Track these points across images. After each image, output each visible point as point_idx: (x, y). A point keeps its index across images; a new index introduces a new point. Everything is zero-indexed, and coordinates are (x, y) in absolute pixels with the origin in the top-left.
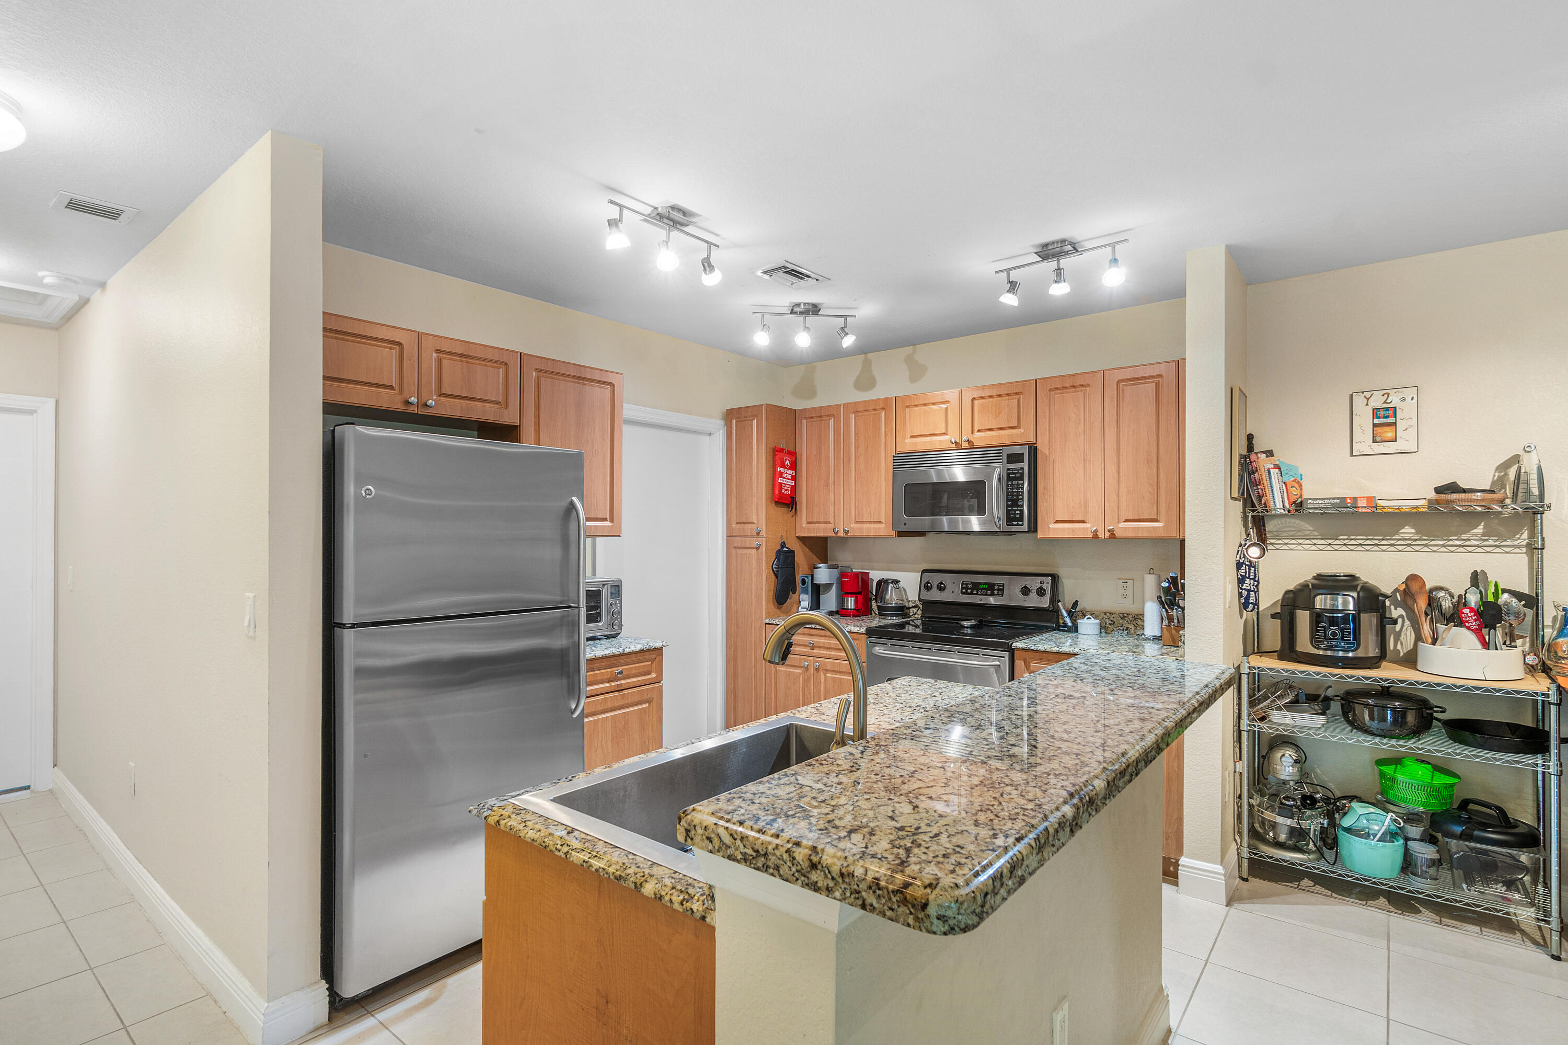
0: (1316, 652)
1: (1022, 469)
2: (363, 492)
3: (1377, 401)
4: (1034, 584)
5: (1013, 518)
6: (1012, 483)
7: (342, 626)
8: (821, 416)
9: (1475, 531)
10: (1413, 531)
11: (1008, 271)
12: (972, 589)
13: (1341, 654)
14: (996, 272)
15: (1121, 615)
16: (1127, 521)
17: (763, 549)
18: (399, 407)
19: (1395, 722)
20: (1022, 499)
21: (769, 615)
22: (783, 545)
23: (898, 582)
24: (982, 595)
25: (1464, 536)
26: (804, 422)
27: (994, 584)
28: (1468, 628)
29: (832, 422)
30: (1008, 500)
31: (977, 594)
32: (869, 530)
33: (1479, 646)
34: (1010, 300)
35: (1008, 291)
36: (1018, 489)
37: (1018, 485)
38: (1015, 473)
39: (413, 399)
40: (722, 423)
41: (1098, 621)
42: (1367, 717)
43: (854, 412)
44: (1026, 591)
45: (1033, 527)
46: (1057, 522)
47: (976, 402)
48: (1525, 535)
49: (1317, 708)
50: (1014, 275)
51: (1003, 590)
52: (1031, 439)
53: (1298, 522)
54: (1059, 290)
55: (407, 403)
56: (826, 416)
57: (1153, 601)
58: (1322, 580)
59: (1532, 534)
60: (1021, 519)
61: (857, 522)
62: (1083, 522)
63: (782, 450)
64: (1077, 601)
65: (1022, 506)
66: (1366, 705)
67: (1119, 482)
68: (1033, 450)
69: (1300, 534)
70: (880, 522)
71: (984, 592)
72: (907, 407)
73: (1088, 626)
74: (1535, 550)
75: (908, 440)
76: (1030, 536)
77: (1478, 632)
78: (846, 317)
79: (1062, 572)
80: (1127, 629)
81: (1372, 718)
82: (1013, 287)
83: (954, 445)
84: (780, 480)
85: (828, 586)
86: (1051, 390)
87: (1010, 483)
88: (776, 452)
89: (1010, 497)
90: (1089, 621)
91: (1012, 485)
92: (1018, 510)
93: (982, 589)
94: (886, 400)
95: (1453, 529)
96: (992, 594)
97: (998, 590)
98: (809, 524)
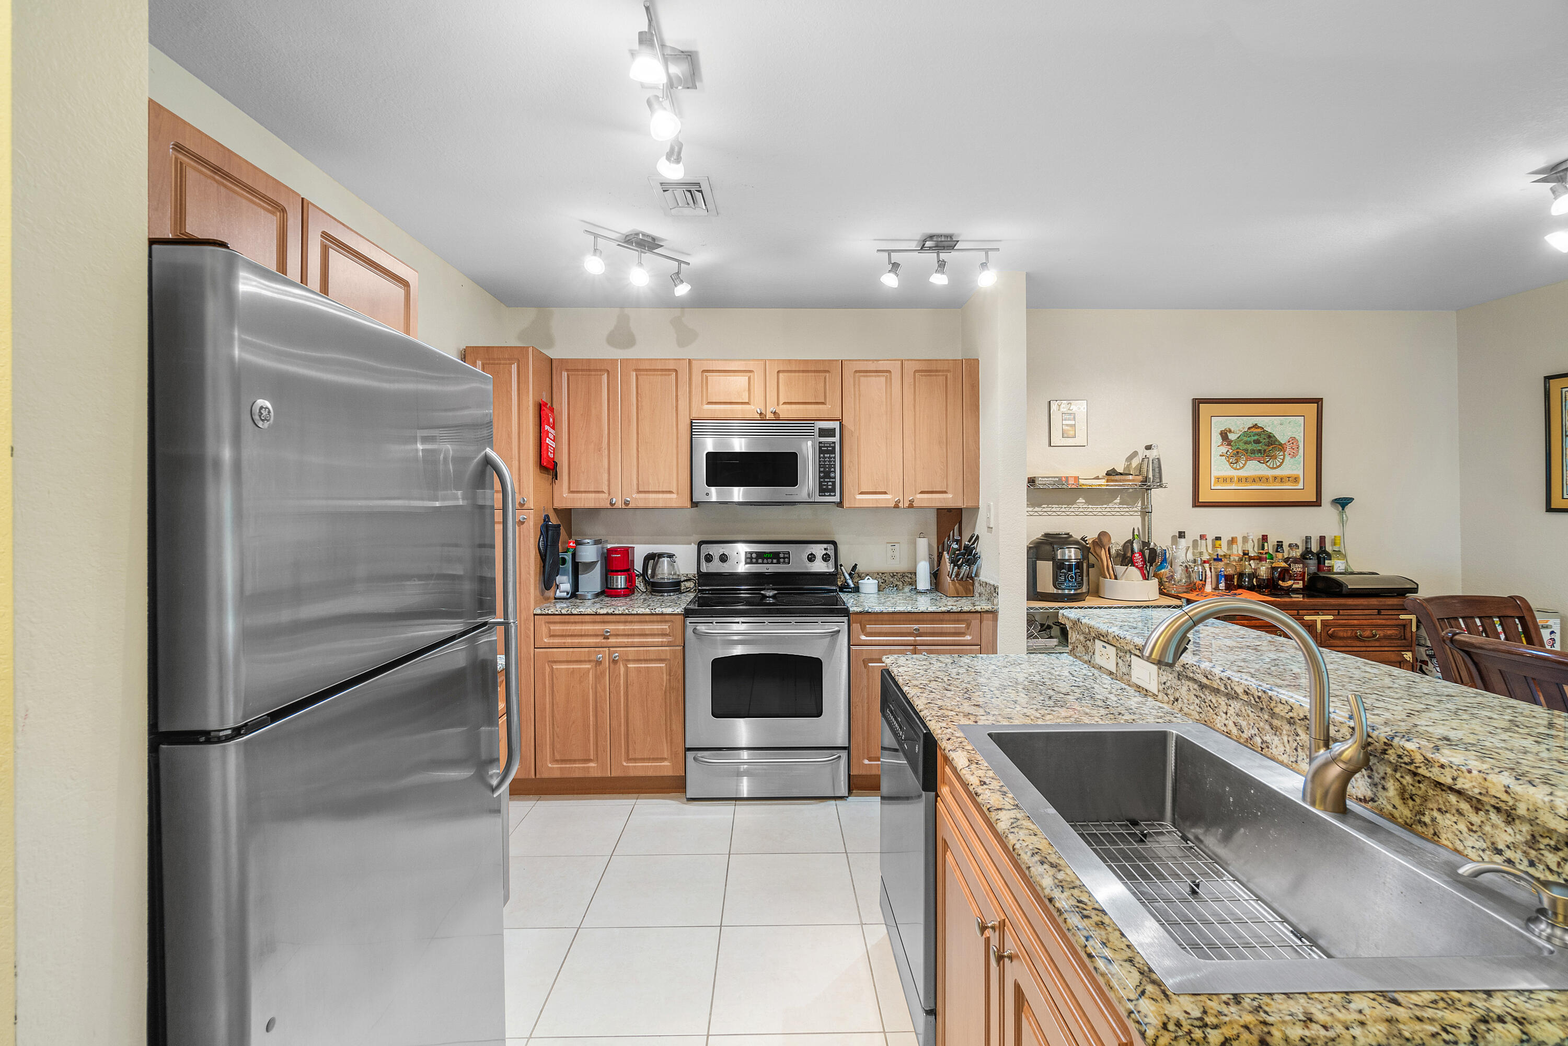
0: (1055, 591)
1: (834, 443)
3: (1065, 409)
4: (819, 550)
5: (825, 490)
6: (824, 456)
8: (589, 370)
9: (1116, 501)
10: (1084, 501)
11: (889, 252)
12: (757, 558)
13: (1066, 592)
14: (879, 251)
15: (891, 574)
17: (531, 523)
20: (835, 472)
22: (548, 519)
23: (673, 556)
24: (768, 563)
26: (565, 374)
27: (779, 553)
28: (1137, 567)
30: (820, 472)
31: (763, 563)
33: (1141, 579)
34: (890, 281)
35: (890, 271)
36: (830, 461)
37: (830, 458)
38: (827, 447)
41: (874, 581)
43: (634, 371)
44: (812, 558)
45: (842, 499)
46: (862, 493)
47: (781, 374)
48: (1140, 504)
50: (895, 257)
51: (789, 558)
52: (838, 415)
54: (939, 280)
56: (596, 370)
57: (925, 560)
58: (1049, 537)
59: (1143, 503)
60: (833, 490)
62: (885, 493)
63: (546, 405)
64: (856, 565)
65: (835, 478)
68: (841, 426)
71: (770, 561)
72: (702, 371)
73: (869, 585)
75: (713, 408)
77: (1141, 569)
78: (680, 262)
79: (842, 540)
80: (896, 585)
82: (895, 266)
83: (758, 416)
84: (547, 441)
85: (590, 566)
86: (856, 372)
87: (822, 455)
88: (541, 407)
89: (822, 469)
90: (867, 582)
92: (830, 481)
93: (767, 558)
94: (678, 362)
96: (778, 562)
97: (784, 558)
98: (573, 493)
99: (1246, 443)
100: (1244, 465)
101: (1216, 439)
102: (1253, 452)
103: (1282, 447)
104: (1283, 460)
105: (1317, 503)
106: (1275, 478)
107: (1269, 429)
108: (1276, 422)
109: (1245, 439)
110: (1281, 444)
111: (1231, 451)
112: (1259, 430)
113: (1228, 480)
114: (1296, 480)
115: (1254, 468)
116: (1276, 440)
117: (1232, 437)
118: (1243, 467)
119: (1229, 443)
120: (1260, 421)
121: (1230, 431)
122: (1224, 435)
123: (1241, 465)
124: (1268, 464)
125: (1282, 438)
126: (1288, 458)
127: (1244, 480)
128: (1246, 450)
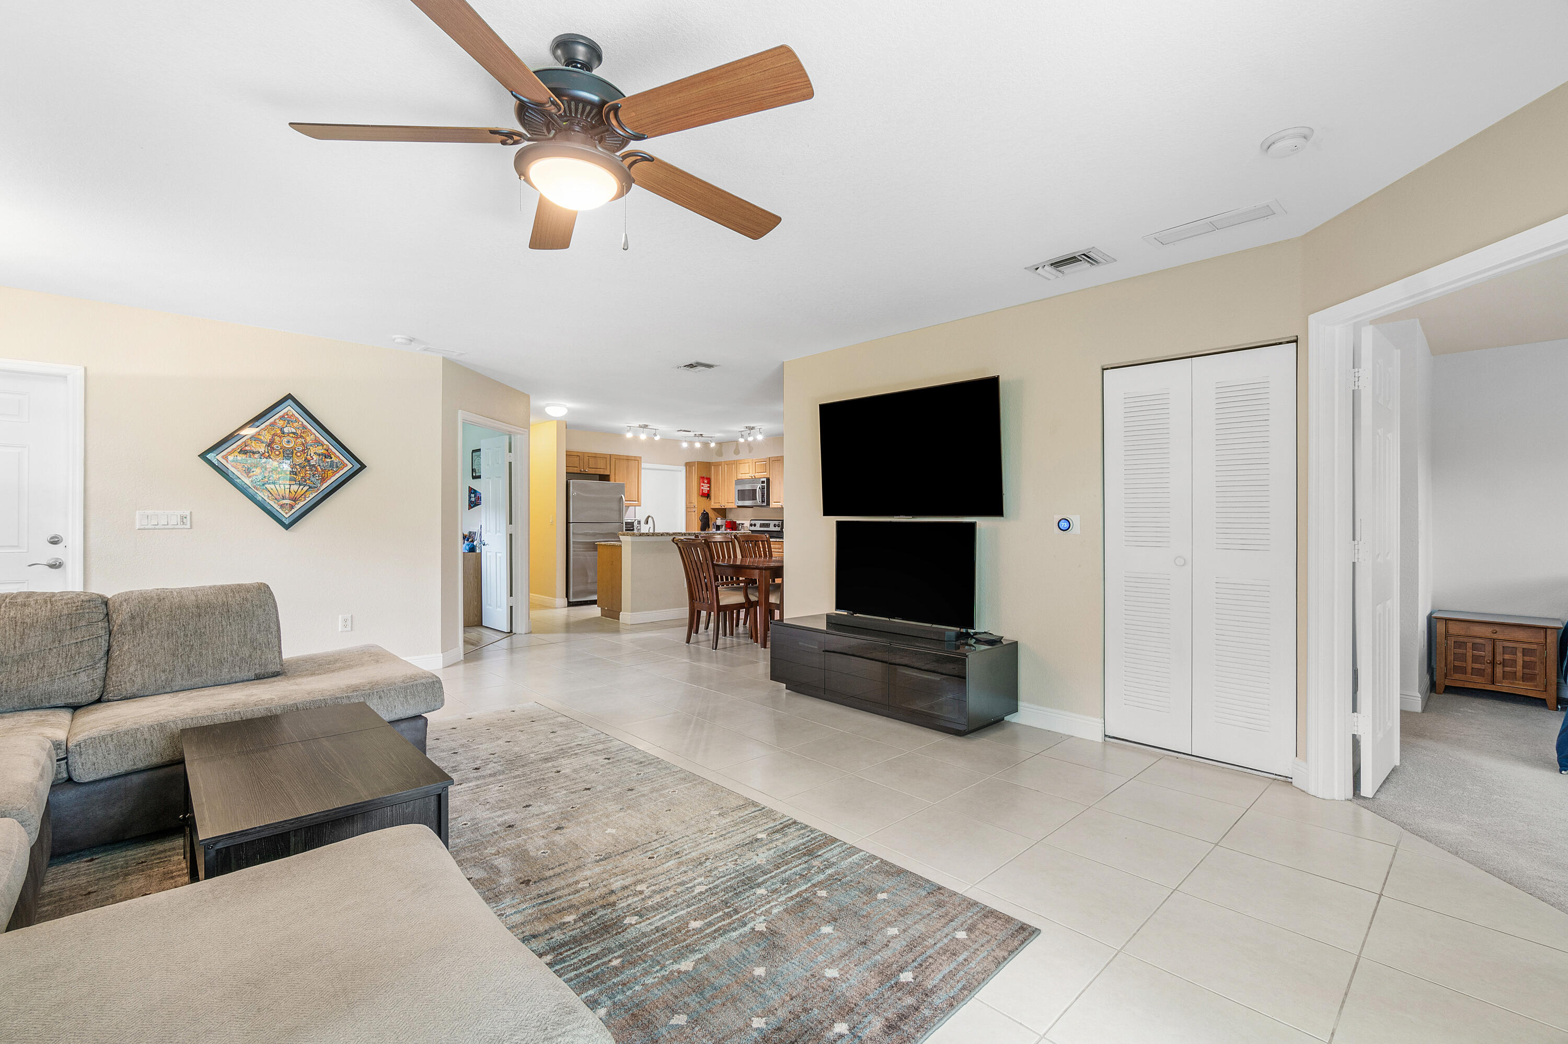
1: (765, 485)
2: (575, 494)
4: (777, 523)
5: (763, 502)
7: (570, 523)
14: (738, 432)
17: (696, 512)
18: (579, 472)
20: (765, 495)
22: (704, 511)
23: (743, 524)
26: (713, 466)
29: (720, 467)
30: (762, 495)
32: (730, 506)
34: (743, 440)
38: (764, 487)
39: (582, 470)
40: (685, 467)
43: (727, 464)
45: (768, 504)
46: (775, 502)
47: (757, 463)
54: (751, 439)
55: (581, 471)
56: (719, 465)
60: (766, 501)
61: (727, 503)
62: (781, 502)
63: (704, 477)
65: (766, 497)
68: (768, 480)
70: (734, 503)
75: (740, 475)
76: (768, 507)
78: (712, 437)
79: (784, 518)
82: (742, 436)
84: (702, 488)
85: (722, 527)
86: (773, 461)
87: (762, 490)
88: (702, 478)
92: (764, 498)
94: (734, 461)
96: (767, 527)
97: (769, 525)
98: (715, 503)
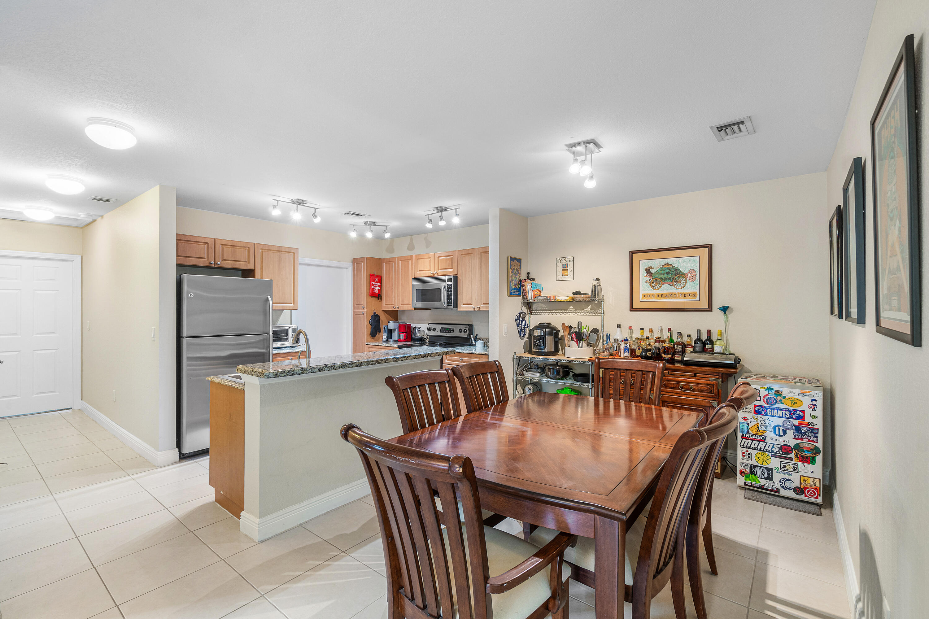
0: (536, 350)
1: (451, 284)
2: (190, 296)
3: (563, 262)
4: (463, 328)
5: (449, 303)
7: (183, 337)
8: (390, 262)
10: (573, 308)
11: (429, 215)
12: (444, 330)
13: (540, 351)
14: (425, 215)
16: (484, 304)
17: (365, 315)
18: (207, 265)
19: (557, 374)
20: (452, 296)
21: (367, 342)
22: (375, 313)
23: (420, 328)
24: (447, 332)
25: (586, 310)
26: (384, 263)
27: (450, 328)
28: (574, 341)
29: (394, 264)
31: (445, 332)
32: (405, 307)
33: (577, 347)
34: (429, 226)
35: (428, 222)
36: (450, 292)
37: (450, 290)
38: (449, 286)
39: (212, 262)
40: (351, 264)
41: (483, 342)
42: (549, 374)
43: (401, 260)
44: (460, 331)
45: (456, 306)
46: (464, 304)
47: (440, 258)
49: (539, 370)
50: (430, 217)
52: (456, 273)
53: (542, 304)
54: (442, 223)
55: (210, 263)
56: (391, 262)
58: (540, 325)
60: (452, 303)
61: (402, 304)
62: (471, 304)
63: (374, 275)
64: (478, 334)
65: (452, 298)
66: (549, 368)
67: (481, 290)
68: (456, 277)
69: (543, 309)
70: (409, 304)
72: (418, 259)
73: (480, 344)
74: (603, 314)
75: (418, 272)
76: (454, 310)
77: (577, 342)
78: (386, 226)
79: (474, 324)
81: (551, 374)
82: (430, 221)
83: (432, 275)
84: (372, 287)
85: (395, 329)
86: (462, 254)
88: (372, 277)
89: (448, 295)
90: (480, 342)
91: (449, 290)
92: (451, 300)
93: (447, 330)
94: (410, 256)
95: (583, 307)
96: (450, 332)
97: (452, 330)
98: (386, 305)
99: (661, 274)
100: (660, 287)
101: (643, 273)
102: (666, 279)
103: (684, 276)
104: (686, 283)
105: (710, 309)
106: (681, 294)
107: (676, 266)
108: (680, 261)
109: (661, 272)
110: (684, 274)
111: (652, 279)
112: (669, 266)
113: (651, 296)
114: (694, 295)
115: (666, 289)
116: (681, 271)
117: (652, 271)
118: (659, 288)
119: (651, 275)
120: (670, 261)
121: (651, 268)
122: (648, 271)
123: (659, 287)
124: (676, 286)
125: (684, 270)
126: (688, 282)
127: (660, 296)
128: (661, 279)
